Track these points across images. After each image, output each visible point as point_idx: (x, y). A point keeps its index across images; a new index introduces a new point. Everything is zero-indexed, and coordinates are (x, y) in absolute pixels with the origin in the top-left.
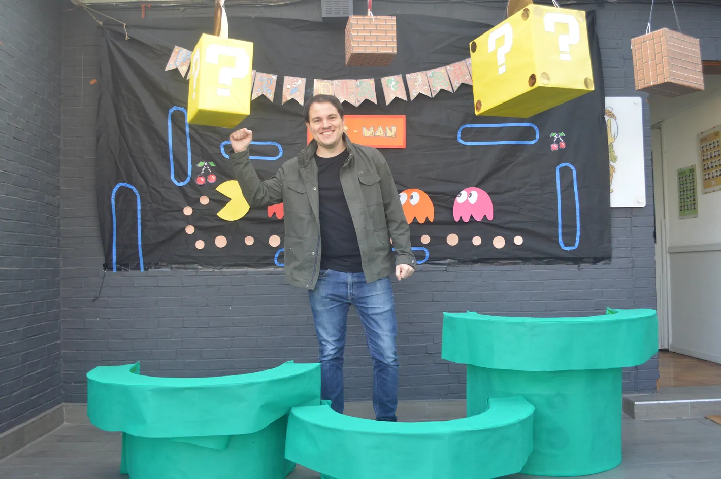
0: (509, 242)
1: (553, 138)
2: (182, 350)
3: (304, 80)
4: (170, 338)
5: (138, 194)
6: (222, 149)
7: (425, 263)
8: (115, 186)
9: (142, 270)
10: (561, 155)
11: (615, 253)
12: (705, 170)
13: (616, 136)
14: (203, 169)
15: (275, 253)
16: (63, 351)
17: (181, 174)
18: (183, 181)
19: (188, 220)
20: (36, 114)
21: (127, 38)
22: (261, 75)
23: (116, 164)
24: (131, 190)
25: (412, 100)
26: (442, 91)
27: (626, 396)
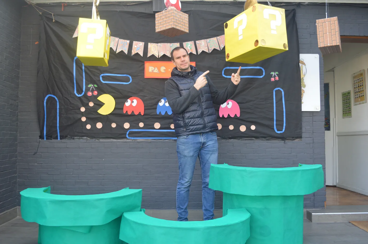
0: (248, 128)
1: (272, 75)
2: (78, 180)
3: (143, 43)
4: (72, 174)
5: (58, 101)
6: (101, 78)
8: (46, 96)
9: (59, 139)
10: (276, 84)
11: (303, 135)
12: (355, 93)
13: (305, 74)
14: (91, 88)
15: (127, 132)
16: (18, 180)
17: (80, 91)
18: (81, 94)
19: (83, 114)
20: (5, 59)
22: (122, 41)
23: (47, 84)
24: (55, 98)
25: (199, 54)
26: (215, 50)
27: (308, 210)
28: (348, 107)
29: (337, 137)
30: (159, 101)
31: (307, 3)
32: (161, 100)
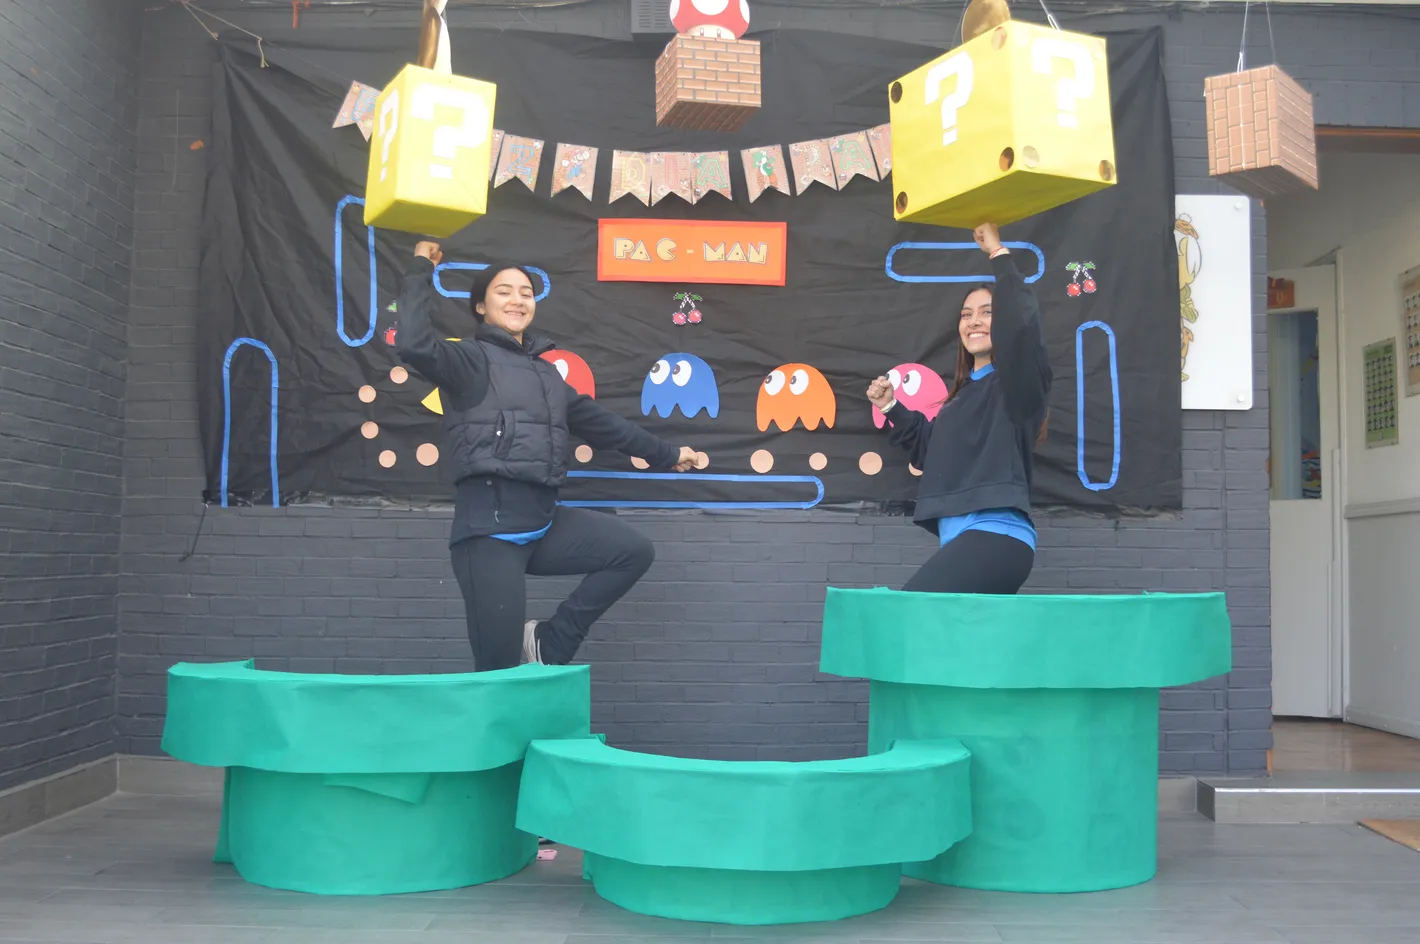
1: (1073, 272)
2: (346, 658)
3: (595, 151)
4: (325, 636)
5: (273, 360)
7: (817, 507)
8: (231, 344)
9: (276, 505)
10: (1086, 306)
11: (1188, 499)
12: (1411, 346)
13: (1196, 271)
16: (121, 654)
17: (357, 325)
18: (360, 337)
19: (368, 412)
20: (88, 203)
21: (263, 66)
22: (513, 141)
23: (235, 300)
24: (262, 352)
25: (799, 193)
26: (858, 178)
27: (1202, 779)
28: (1386, 402)
29: (1345, 522)
30: (651, 365)
31: (1208, 5)
32: (661, 362)
